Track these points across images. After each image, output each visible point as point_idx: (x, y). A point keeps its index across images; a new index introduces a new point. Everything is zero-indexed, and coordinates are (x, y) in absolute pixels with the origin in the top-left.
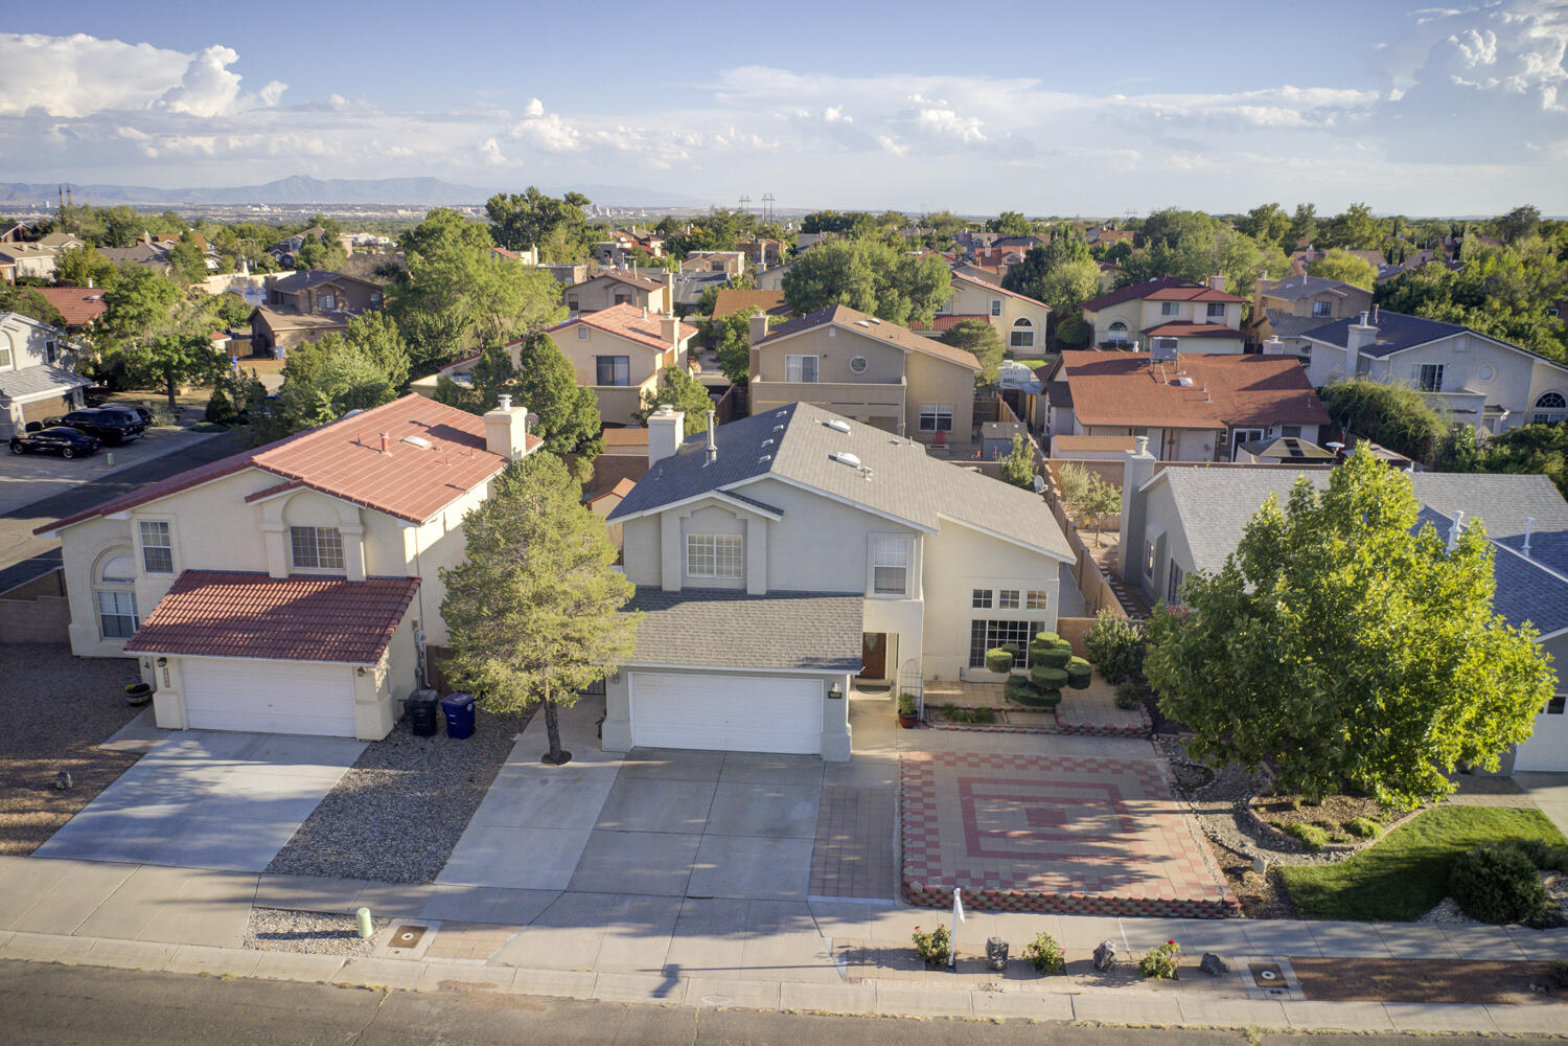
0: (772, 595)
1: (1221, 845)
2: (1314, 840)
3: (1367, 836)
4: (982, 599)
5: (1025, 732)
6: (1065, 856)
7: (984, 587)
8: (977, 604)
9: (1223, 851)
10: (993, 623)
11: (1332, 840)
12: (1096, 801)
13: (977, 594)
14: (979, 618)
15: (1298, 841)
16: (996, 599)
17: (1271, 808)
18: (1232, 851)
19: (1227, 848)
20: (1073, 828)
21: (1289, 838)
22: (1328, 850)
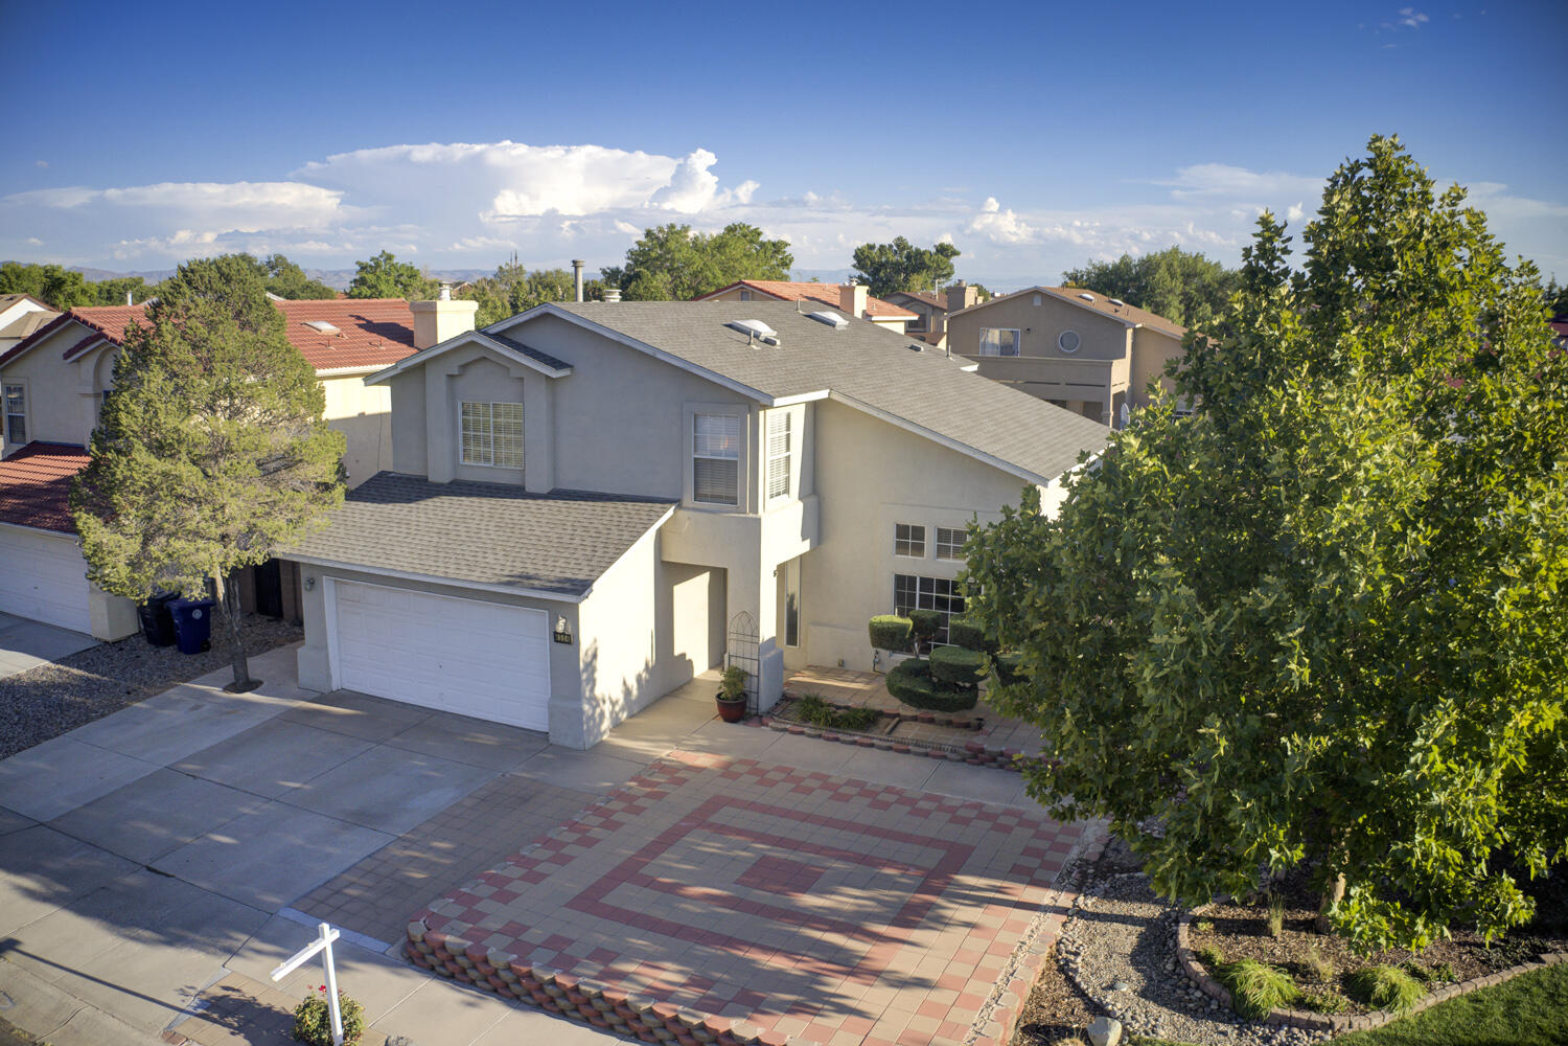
0: (557, 494)
1: (1070, 980)
2: (1255, 996)
3: (1380, 1004)
4: (908, 538)
5: (908, 752)
6: (730, 942)
7: (912, 521)
8: (901, 547)
9: (1065, 990)
10: (926, 583)
11: (1300, 1003)
12: (905, 867)
13: (902, 531)
14: (906, 572)
15: (1225, 995)
16: (930, 541)
17: (1224, 927)
18: (1082, 994)
19: (1076, 986)
20: (809, 900)
21: (1212, 988)
22: (1278, 1022)
